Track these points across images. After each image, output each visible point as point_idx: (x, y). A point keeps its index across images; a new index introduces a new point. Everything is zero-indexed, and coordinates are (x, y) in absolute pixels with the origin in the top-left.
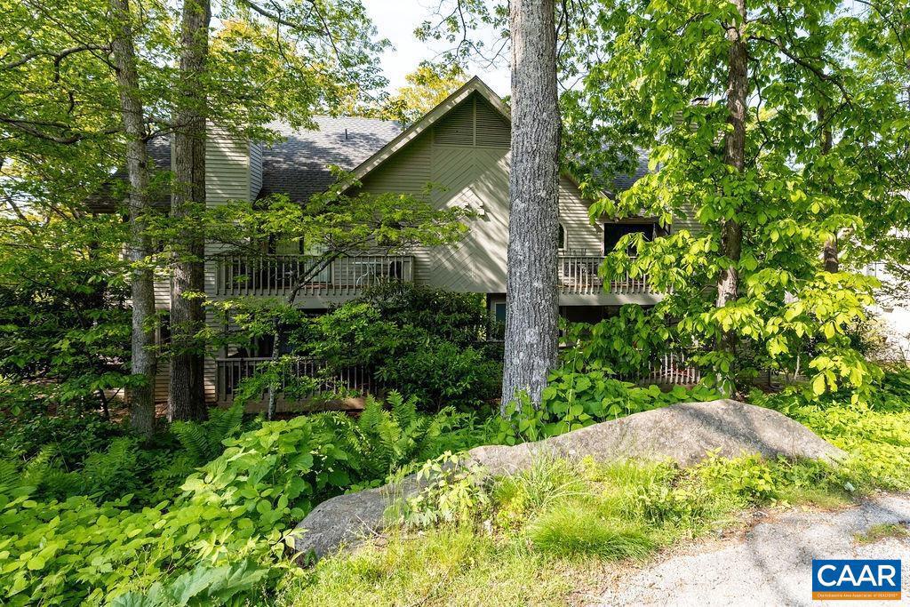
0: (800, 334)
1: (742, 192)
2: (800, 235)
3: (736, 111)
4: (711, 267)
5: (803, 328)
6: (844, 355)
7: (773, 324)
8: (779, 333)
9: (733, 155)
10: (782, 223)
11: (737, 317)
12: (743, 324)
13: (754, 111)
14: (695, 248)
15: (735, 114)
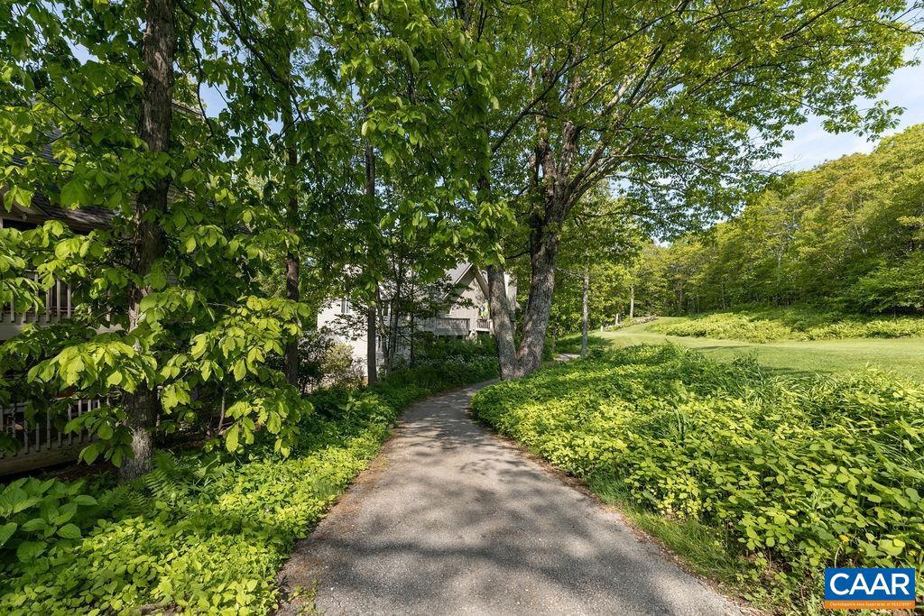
0: (206, 375)
1: (141, 172)
2: (226, 248)
3: (156, 67)
4: (96, 281)
5: (212, 369)
6: (268, 395)
7: (174, 365)
8: (178, 377)
9: (152, 129)
10: (202, 228)
11: (96, 358)
12: (107, 370)
13: (194, 90)
14: (63, 249)
15: (154, 71)
